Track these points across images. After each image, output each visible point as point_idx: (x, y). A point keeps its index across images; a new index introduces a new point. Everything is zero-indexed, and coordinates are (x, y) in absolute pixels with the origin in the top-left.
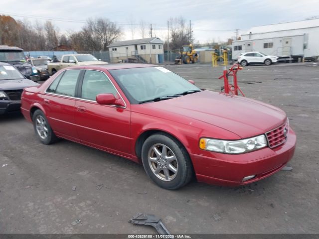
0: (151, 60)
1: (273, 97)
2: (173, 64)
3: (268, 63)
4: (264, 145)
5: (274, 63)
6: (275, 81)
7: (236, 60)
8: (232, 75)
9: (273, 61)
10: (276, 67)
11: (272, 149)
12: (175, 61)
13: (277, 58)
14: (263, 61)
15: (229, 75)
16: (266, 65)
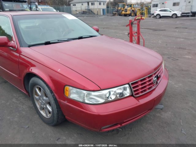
0: (98, 13)
1: (170, 41)
2: (111, 16)
3: (174, 16)
4: (128, 95)
5: (179, 17)
6: (176, 29)
7: (153, 14)
8: (136, 24)
9: (178, 16)
10: (179, 19)
11: (135, 98)
12: (113, 14)
13: (181, 13)
14: (171, 15)
15: (133, 24)
16: (173, 18)
